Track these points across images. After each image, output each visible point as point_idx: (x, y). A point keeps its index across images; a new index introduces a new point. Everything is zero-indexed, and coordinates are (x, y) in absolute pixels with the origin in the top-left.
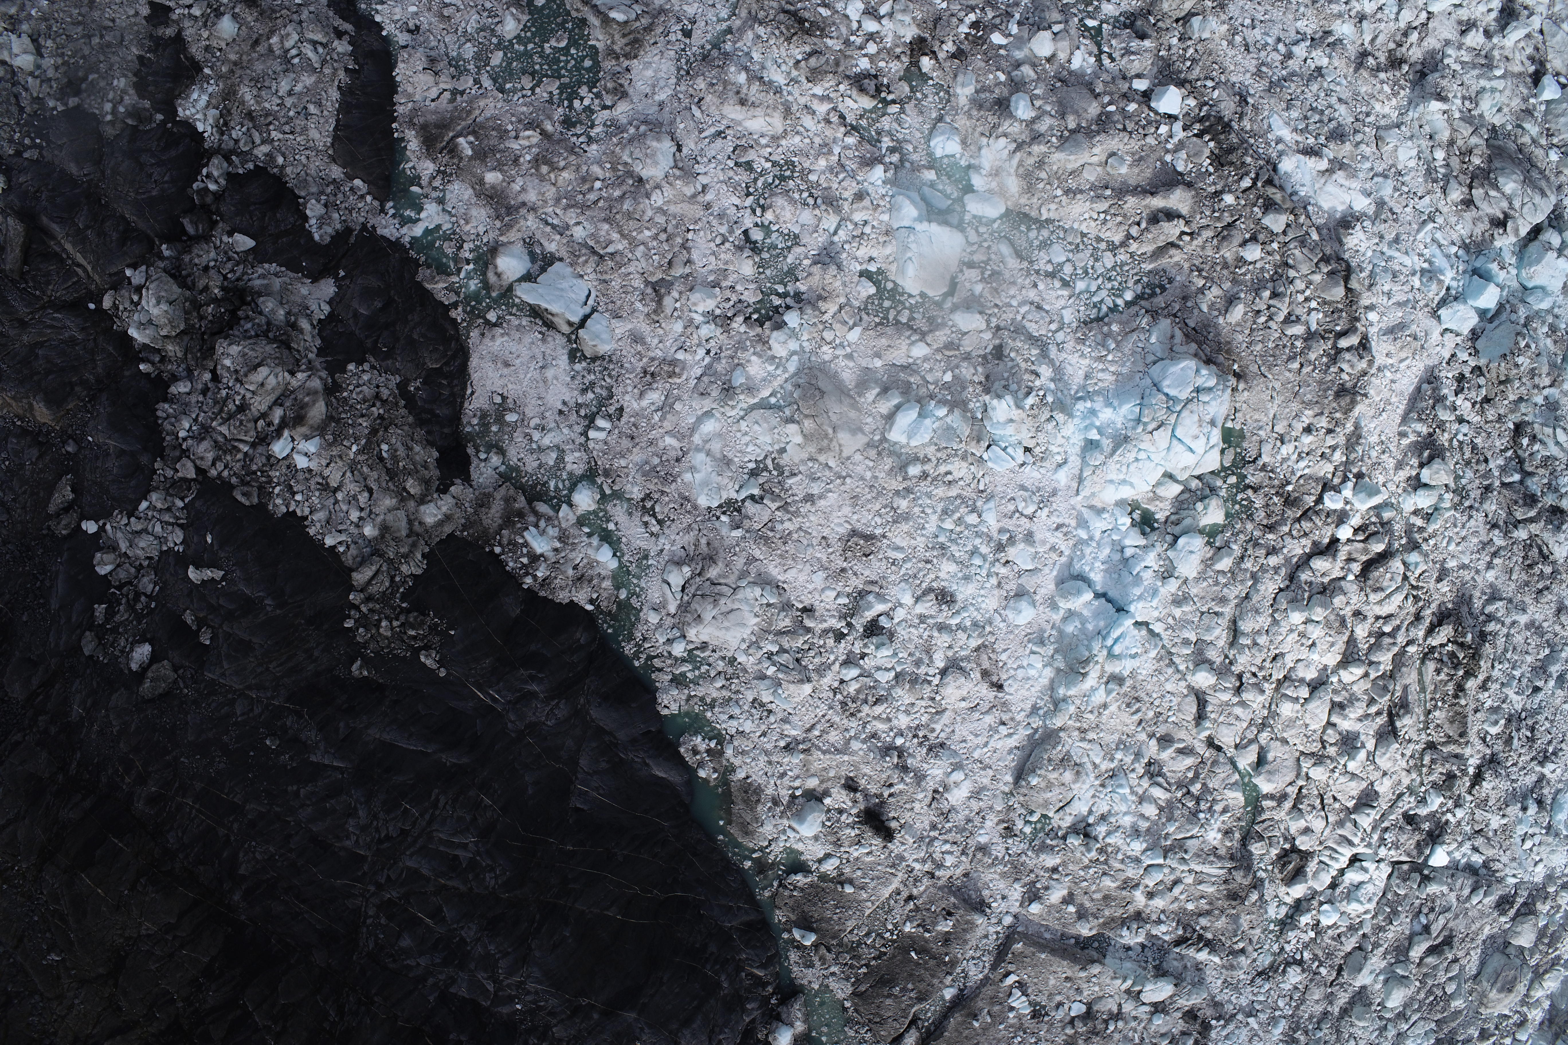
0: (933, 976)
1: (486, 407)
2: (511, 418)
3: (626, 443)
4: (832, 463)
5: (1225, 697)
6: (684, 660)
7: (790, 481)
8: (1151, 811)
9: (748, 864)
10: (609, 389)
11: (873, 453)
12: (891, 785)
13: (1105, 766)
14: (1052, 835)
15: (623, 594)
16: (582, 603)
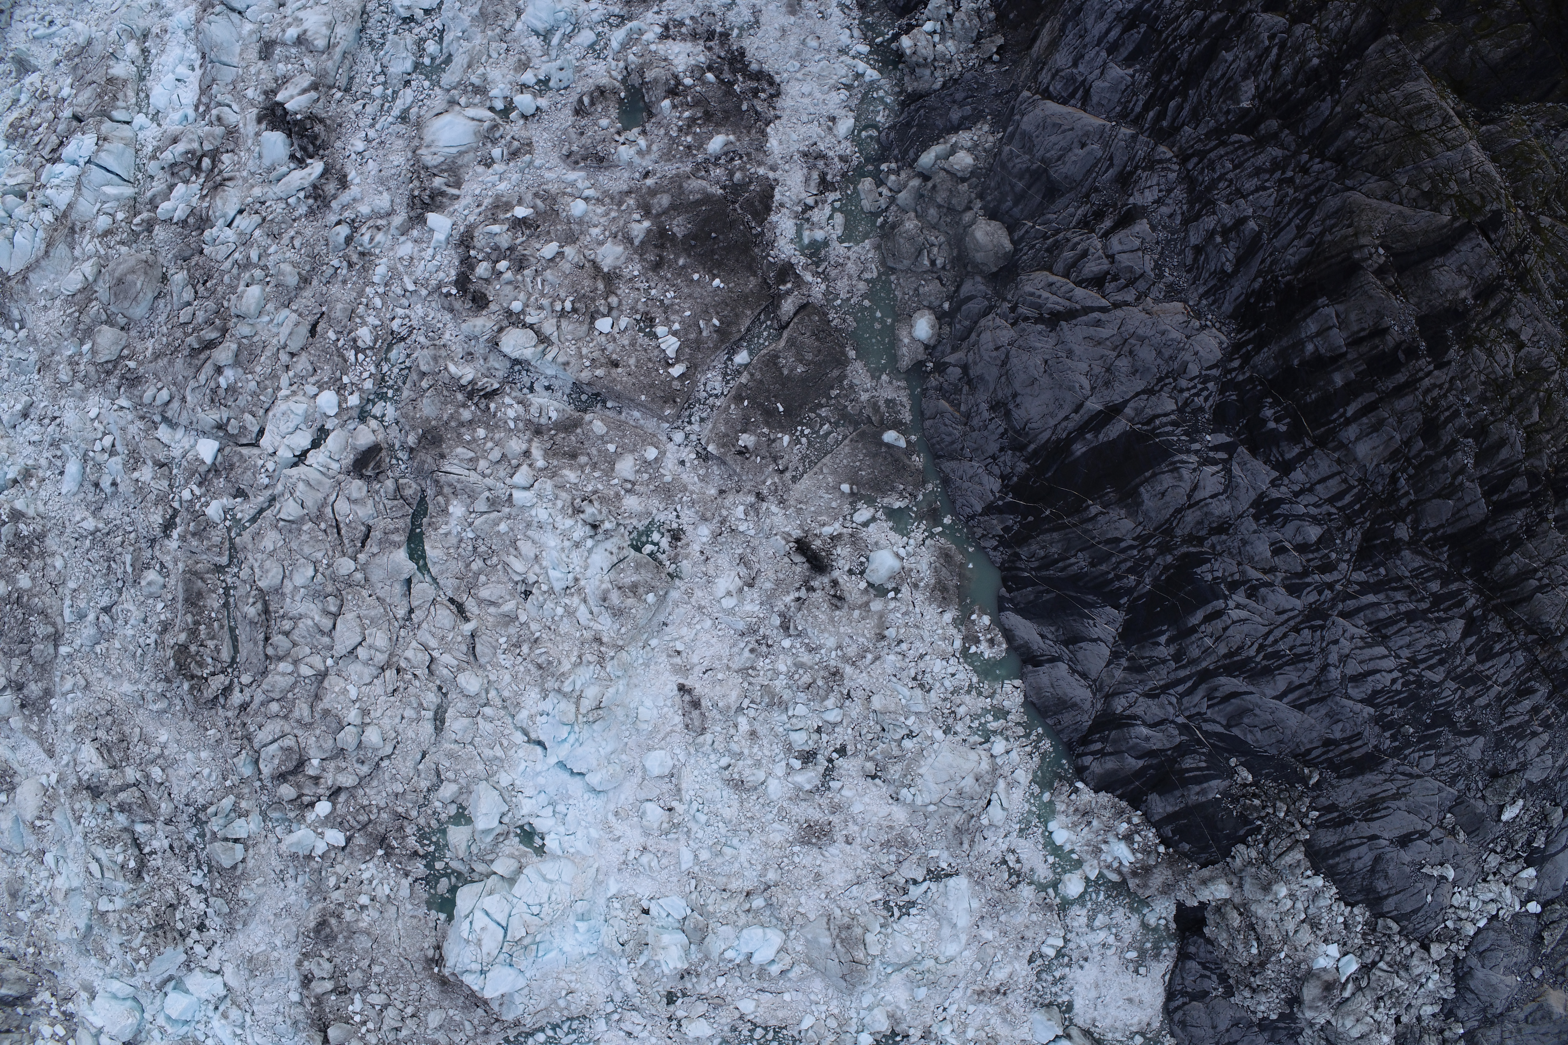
0: (761, 381)
1: (1154, 964)
2: (1133, 955)
3: (1029, 934)
4: (838, 912)
5: (447, 658)
6: (994, 732)
7: (879, 896)
8: (526, 547)
9: (947, 520)
10: (1039, 979)
11: (798, 920)
12: (798, 599)
13: (576, 600)
14: (630, 528)
15: (1046, 796)
16: (1086, 789)
